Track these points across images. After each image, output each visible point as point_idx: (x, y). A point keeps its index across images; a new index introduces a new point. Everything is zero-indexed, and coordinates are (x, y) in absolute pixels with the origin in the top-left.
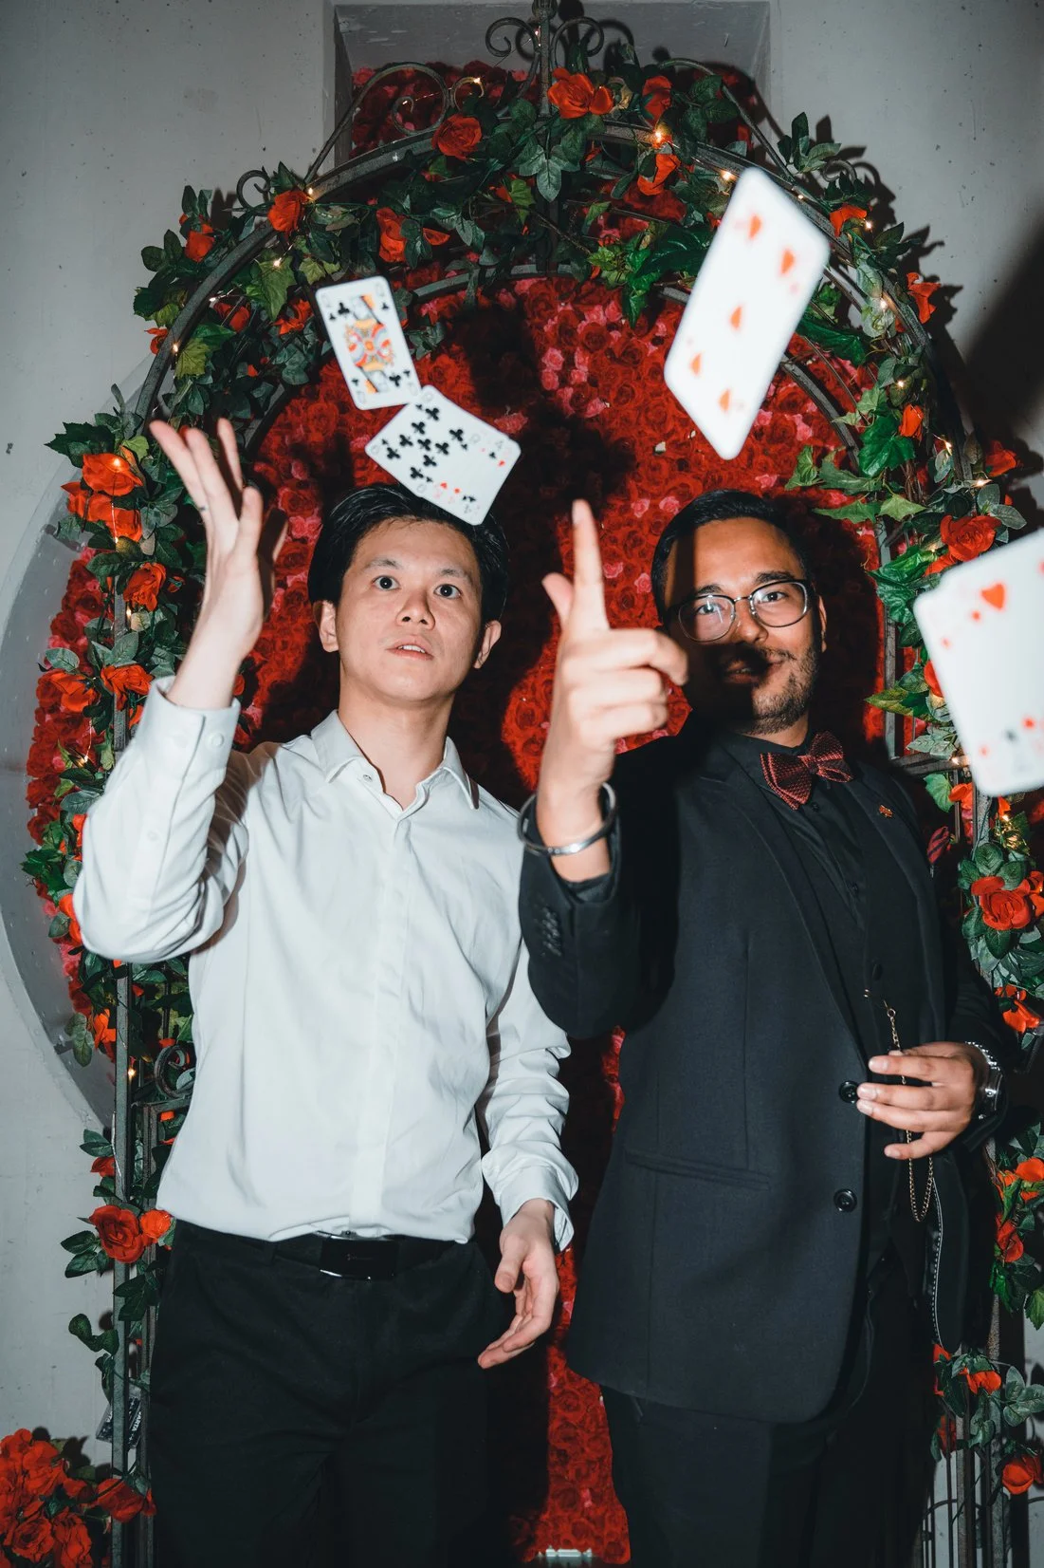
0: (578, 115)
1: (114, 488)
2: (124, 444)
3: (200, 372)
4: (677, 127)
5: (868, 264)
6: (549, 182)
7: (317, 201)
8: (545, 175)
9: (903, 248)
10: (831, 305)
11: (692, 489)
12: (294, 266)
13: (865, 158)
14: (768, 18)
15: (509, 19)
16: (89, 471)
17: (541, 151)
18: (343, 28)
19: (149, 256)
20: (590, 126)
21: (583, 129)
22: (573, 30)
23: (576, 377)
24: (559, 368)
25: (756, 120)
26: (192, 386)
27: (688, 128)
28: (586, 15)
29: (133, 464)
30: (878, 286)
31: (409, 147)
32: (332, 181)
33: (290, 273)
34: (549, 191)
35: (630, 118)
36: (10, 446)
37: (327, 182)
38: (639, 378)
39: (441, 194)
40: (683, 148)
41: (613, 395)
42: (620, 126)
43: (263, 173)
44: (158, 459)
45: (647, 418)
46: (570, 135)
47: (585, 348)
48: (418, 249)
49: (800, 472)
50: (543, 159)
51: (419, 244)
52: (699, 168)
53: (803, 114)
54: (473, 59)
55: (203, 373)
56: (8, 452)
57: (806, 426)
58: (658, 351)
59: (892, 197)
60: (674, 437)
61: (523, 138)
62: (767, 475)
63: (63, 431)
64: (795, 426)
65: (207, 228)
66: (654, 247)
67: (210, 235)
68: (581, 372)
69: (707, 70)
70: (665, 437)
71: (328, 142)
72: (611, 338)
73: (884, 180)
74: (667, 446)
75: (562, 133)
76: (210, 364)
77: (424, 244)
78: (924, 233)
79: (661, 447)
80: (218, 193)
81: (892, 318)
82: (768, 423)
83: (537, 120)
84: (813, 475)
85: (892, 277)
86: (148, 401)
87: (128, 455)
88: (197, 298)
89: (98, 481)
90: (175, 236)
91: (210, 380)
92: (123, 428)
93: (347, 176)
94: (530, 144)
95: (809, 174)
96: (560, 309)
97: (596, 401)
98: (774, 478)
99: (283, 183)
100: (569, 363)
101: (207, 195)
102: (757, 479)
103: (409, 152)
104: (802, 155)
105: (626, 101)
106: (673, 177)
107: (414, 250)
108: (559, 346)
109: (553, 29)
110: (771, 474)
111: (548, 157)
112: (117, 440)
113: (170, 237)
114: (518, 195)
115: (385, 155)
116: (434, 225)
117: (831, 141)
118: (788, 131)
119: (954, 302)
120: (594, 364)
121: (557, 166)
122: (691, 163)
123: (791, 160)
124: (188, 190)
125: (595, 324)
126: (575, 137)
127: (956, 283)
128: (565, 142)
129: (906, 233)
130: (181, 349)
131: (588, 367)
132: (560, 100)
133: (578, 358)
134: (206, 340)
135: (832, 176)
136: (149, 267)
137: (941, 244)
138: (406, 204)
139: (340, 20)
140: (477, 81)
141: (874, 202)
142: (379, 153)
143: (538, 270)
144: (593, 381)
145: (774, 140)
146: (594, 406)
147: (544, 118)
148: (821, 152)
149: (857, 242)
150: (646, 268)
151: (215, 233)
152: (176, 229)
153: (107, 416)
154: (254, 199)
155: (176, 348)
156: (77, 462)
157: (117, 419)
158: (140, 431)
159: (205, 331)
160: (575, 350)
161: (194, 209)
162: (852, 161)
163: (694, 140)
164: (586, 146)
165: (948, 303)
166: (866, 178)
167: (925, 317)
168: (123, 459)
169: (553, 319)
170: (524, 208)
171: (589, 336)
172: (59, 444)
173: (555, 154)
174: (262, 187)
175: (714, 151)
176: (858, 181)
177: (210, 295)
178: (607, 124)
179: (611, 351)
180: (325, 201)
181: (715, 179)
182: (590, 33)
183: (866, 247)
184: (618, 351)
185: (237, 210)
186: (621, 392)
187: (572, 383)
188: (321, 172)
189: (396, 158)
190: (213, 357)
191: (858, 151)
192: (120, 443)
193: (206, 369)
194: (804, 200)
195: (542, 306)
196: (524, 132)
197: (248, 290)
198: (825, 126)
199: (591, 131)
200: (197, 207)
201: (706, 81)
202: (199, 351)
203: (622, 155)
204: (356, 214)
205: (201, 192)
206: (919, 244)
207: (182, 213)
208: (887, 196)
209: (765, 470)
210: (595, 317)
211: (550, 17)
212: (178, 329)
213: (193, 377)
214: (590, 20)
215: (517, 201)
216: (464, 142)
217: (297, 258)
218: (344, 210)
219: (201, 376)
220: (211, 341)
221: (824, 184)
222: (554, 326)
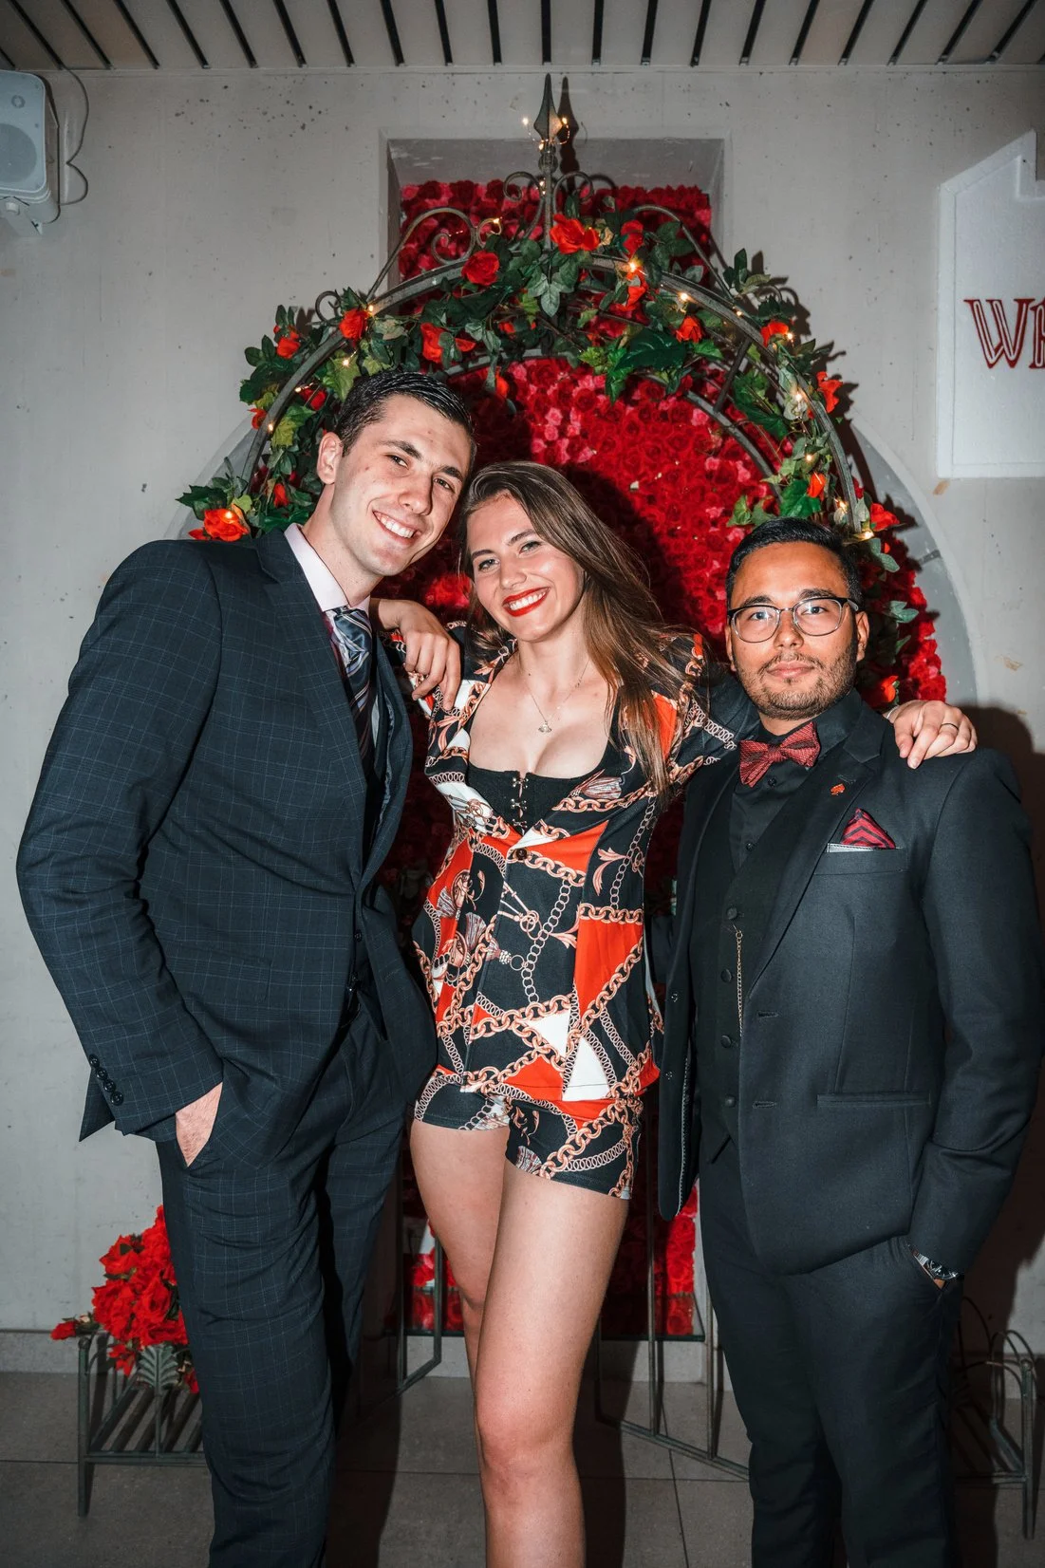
0: (572, 251)
1: (227, 535)
2: (234, 501)
3: (289, 443)
4: (647, 261)
5: (787, 369)
6: (551, 302)
7: (377, 315)
8: (547, 295)
9: (814, 356)
10: (763, 388)
11: (657, 519)
12: (358, 362)
13: (788, 285)
14: (723, 151)
15: (522, 173)
16: (209, 523)
17: (544, 277)
18: (394, 156)
19: (251, 354)
20: (581, 259)
21: (576, 261)
22: (571, 181)
23: (572, 430)
24: (559, 423)
25: (708, 255)
26: (283, 454)
27: (655, 261)
28: (581, 170)
29: (240, 516)
30: (794, 385)
31: (445, 274)
32: (387, 300)
33: (356, 367)
34: (550, 307)
35: (611, 252)
36: (144, 486)
37: (383, 301)
38: (618, 432)
39: (468, 312)
40: (651, 276)
41: (599, 445)
42: (605, 258)
43: (335, 294)
44: (259, 510)
45: (624, 463)
46: (566, 266)
47: (579, 409)
48: (452, 355)
49: (737, 515)
50: (546, 284)
51: (453, 350)
52: (663, 291)
53: (744, 250)
54: (495, 178)
55: (291, 444)
56: (143, 490)
57: (745, 471)
58: (634, 411)
59: (807, 314)
60: (644, 479)
61: (531, 269)
62: (714, 508)
63: (189, 491)
64: (737, 470)
65: (294, 335)
66: (628, 347)
67: (297, 340)
68: (575, 426)
69: (671, 214)
70: (639, 478)
71: (383, 270)
72: (598, 401)
73: (802, 301)
74: (640, 484)
75: (560, 264)
76: (296, 437)
77: (456, 351)
78: (831, 346)
79: (635, 485)
80: (302, 311)
81: (806, 406)
82: (716, 468)
83: (542, 253)
84: (748, 517)
85: (806, 378)
86: (251, 469)
87: (237, 510)
88: (287, 391)
89: (216, 530)
90: (270, 341)
91: (296, 448)
92: (233, 490)
93: (398, 296)
94: (536, 272)
95: (745, 297)
96: (559, 377)
97: (587, 449)
98: (720, 510)
99: (351, 302)
100: (566, 420)
101: (294, 310)
102: (707, 510)
103: (445, 279)
104: (741, 283)
105: (608, 239)
106: (643, 298)
107: (449, 356)
108: (558, 406)
109: (554, 180)
110: (718, 507)
111: (550, 282)
112: (228, 497)
113: (266, 341)
114: (527, 305)
115: (427, 280)
116: (462, 335)
117: (763, 273)
118: (731, 263)
119: (852, 396)
120: (584, 421)
121: (557, 288)
122: (657, 287)
123: (733, 285)
124: (281, 308)
125: (586, 390)
126: (571, 265)
127: (854, 381)
128: (563, 269)
129: (818, 345)
130: (275, 427)
131: (581, 423)
132: (559, 239)
133: (572, 416)
134: (293, 418)
135: (763, 298)
136: (250, 362)
137: (843, 353)
138: (443, 320)
139: (392, 150)
140: (496, 221)
141: (794, 318)
142: (422, 279)
143: (542, 352)
144: (584, 433)
145: (721, 271)
146: (585, 454)
147: (547, 252)
148: (755, 280)
149: (782, 350)
150: (623, 363)
151: (300, 338)
152: (272, 336)
153: (220, 480)
154: (328, 313)
155: (271, 427)
156: (200, 516)
157: (228, 482)
158: (245, 492)
159: (292, 411)
160: (571, 410)
161: (284, 321)
162: (779, 287)
163: (659, 268)
164: (580, 271)
165: (847, 397)
166: (788, 300)
167: (831, 408)
168: (233, 512)
169: (554, 385)
170: (532, 314)
171: (581, 398)
172: (186, 499)
173: (555, 280)
174: (333, 303)
175: (675, 278)
176: (782, 302)
177: (297, 386)
178: (593, 256)
179: (598, 411)
180: (381, 315)
181: (675, 299)
182: (584, 184)
183: (787, 354)
184: (603, 410)
185: (316, 323)
186: (605, 443)
187: (569, 435)
188: (378, 294)
189: (434, 283)
190: (299, 431)
191: (783, 280)
192: (231, 501)
193: (294, 442)
194: (742, 316)
195: (546, 374)
196: (532, 264)
197: (325, 380)
198: (759, 259)
199: (582, 263)
200: (287, 320)
201: (669, 225)
202: (288, 427)
203: (606, 278)
204: (408, 326)
205: (290, 308)
206: (825, 355)
207: (275, 324)
208: (803, 313)
209: (713, 503)
210: (586, 384)
211: (552, 172)
212: (272, 413)
213: (284, 448)
214: (584, 175)
215: (527, 309)
216: (486, 272)
217: (361, 356)
218: (397, 322)
219: (290, 447)
220: (297, 419)
221: (756, 303)
222: (555, 391)
